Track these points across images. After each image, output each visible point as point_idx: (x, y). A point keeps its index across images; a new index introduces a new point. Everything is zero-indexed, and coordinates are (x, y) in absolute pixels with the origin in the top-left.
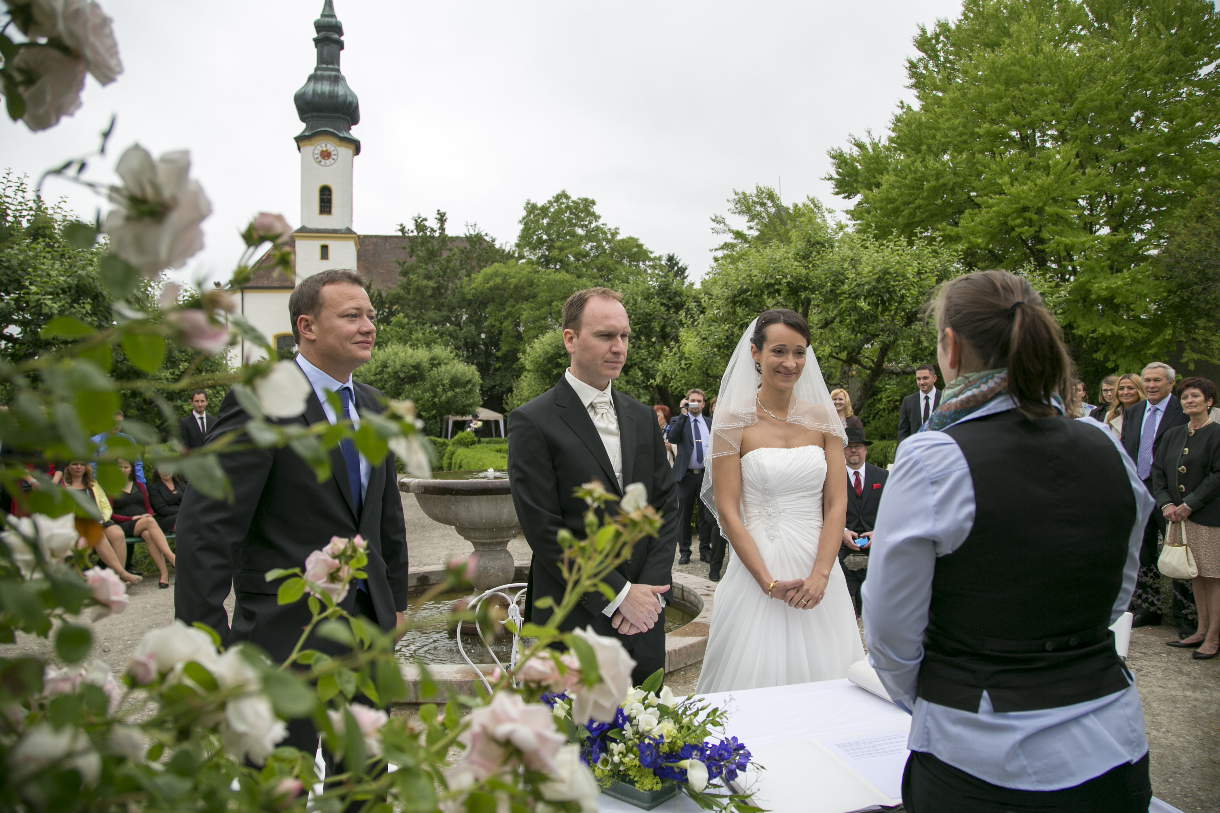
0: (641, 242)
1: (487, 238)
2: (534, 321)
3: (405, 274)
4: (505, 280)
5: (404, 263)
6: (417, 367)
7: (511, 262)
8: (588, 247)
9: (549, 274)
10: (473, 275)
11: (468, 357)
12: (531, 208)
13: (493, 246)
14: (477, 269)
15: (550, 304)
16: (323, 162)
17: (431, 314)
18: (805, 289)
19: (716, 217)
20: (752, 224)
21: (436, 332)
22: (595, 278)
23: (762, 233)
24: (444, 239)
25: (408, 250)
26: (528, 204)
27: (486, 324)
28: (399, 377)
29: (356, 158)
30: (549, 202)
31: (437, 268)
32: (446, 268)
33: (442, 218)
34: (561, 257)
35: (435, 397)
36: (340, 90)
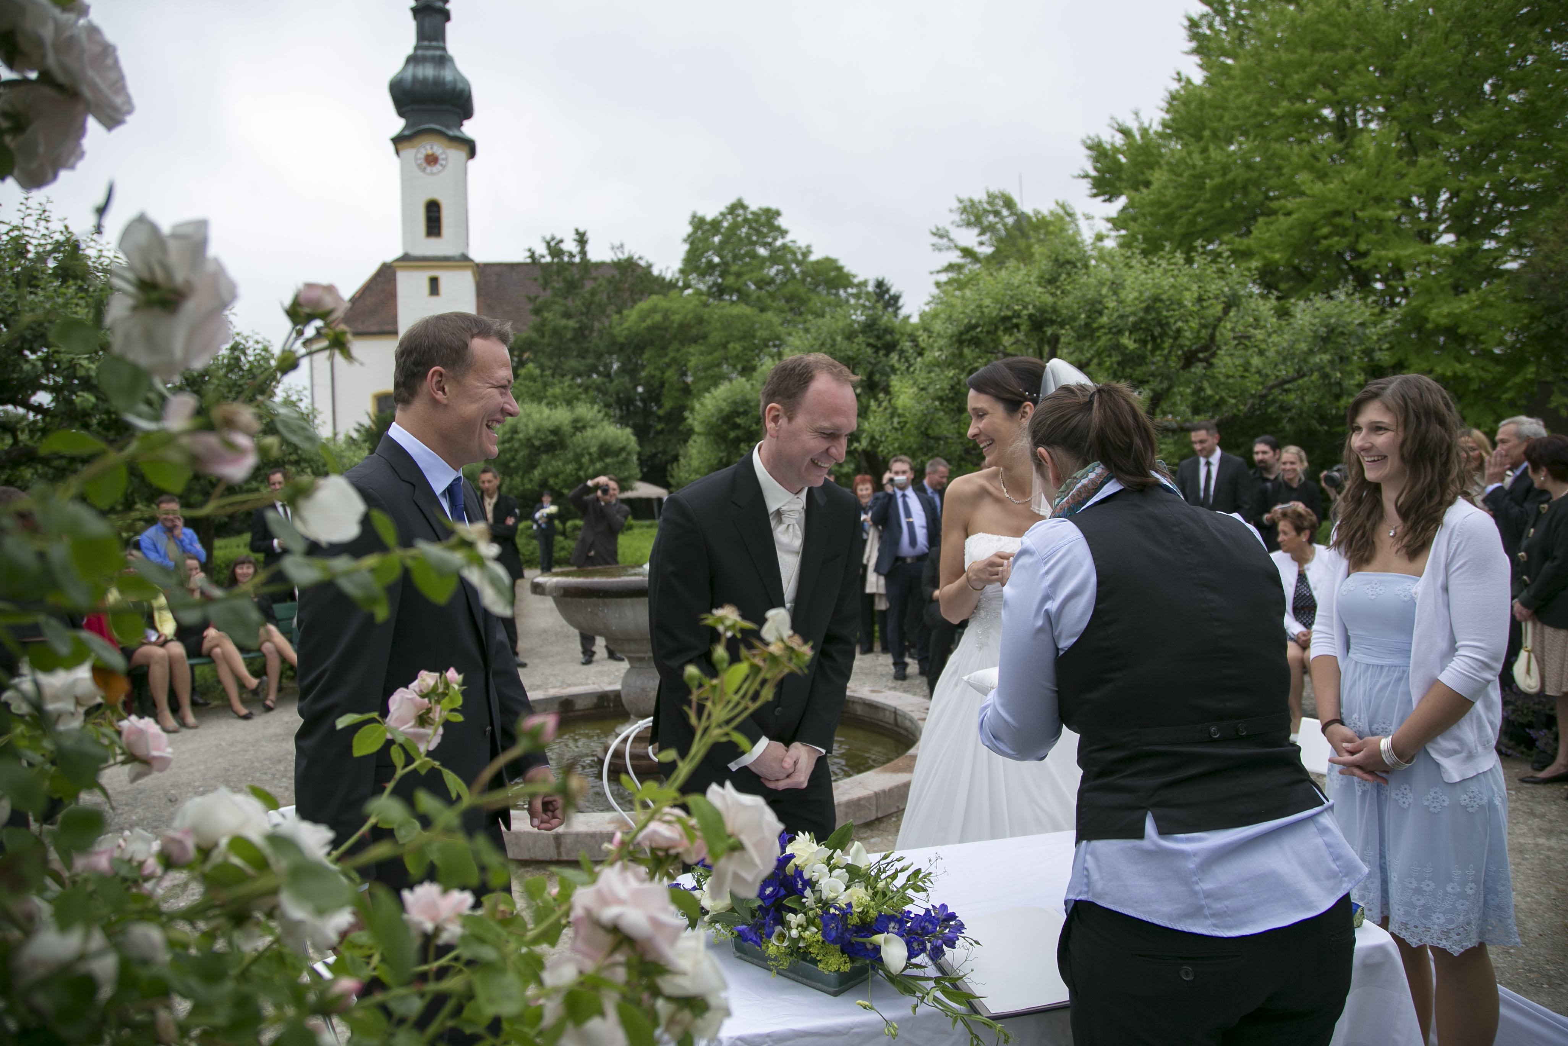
0: (841, 263)
1: (642, 263)
2: (707, 369)
3: (537, 311)
4: (666, 317)
5: (536, 298)
6: (556, 431)
7: (673, 293)
8: (773, 271)
9: (723, 308)
10: (626, 312)
11: (621, 418)
12: (698, 223)
13: (650, 273)
14: (630, 303)
15: (725, 346)
16: (429, 169)
17: (573, 363)
18: (1052, 322)
19: (938, 229)
20: (984, 238)
21: (580, 386)
22: (783, 311)
23: (998, 251)
24: (586, 266)
25: (541, 281)
26: (694, 217)
27: (643, 374)
28: (533, 445)
29: (471, 163)
30: (722, 214)
31: (578, 303)
32: (591, 303)
33: (582, 239)
34: (737, 286)
35: (579, 469)
36: (448, 75)
